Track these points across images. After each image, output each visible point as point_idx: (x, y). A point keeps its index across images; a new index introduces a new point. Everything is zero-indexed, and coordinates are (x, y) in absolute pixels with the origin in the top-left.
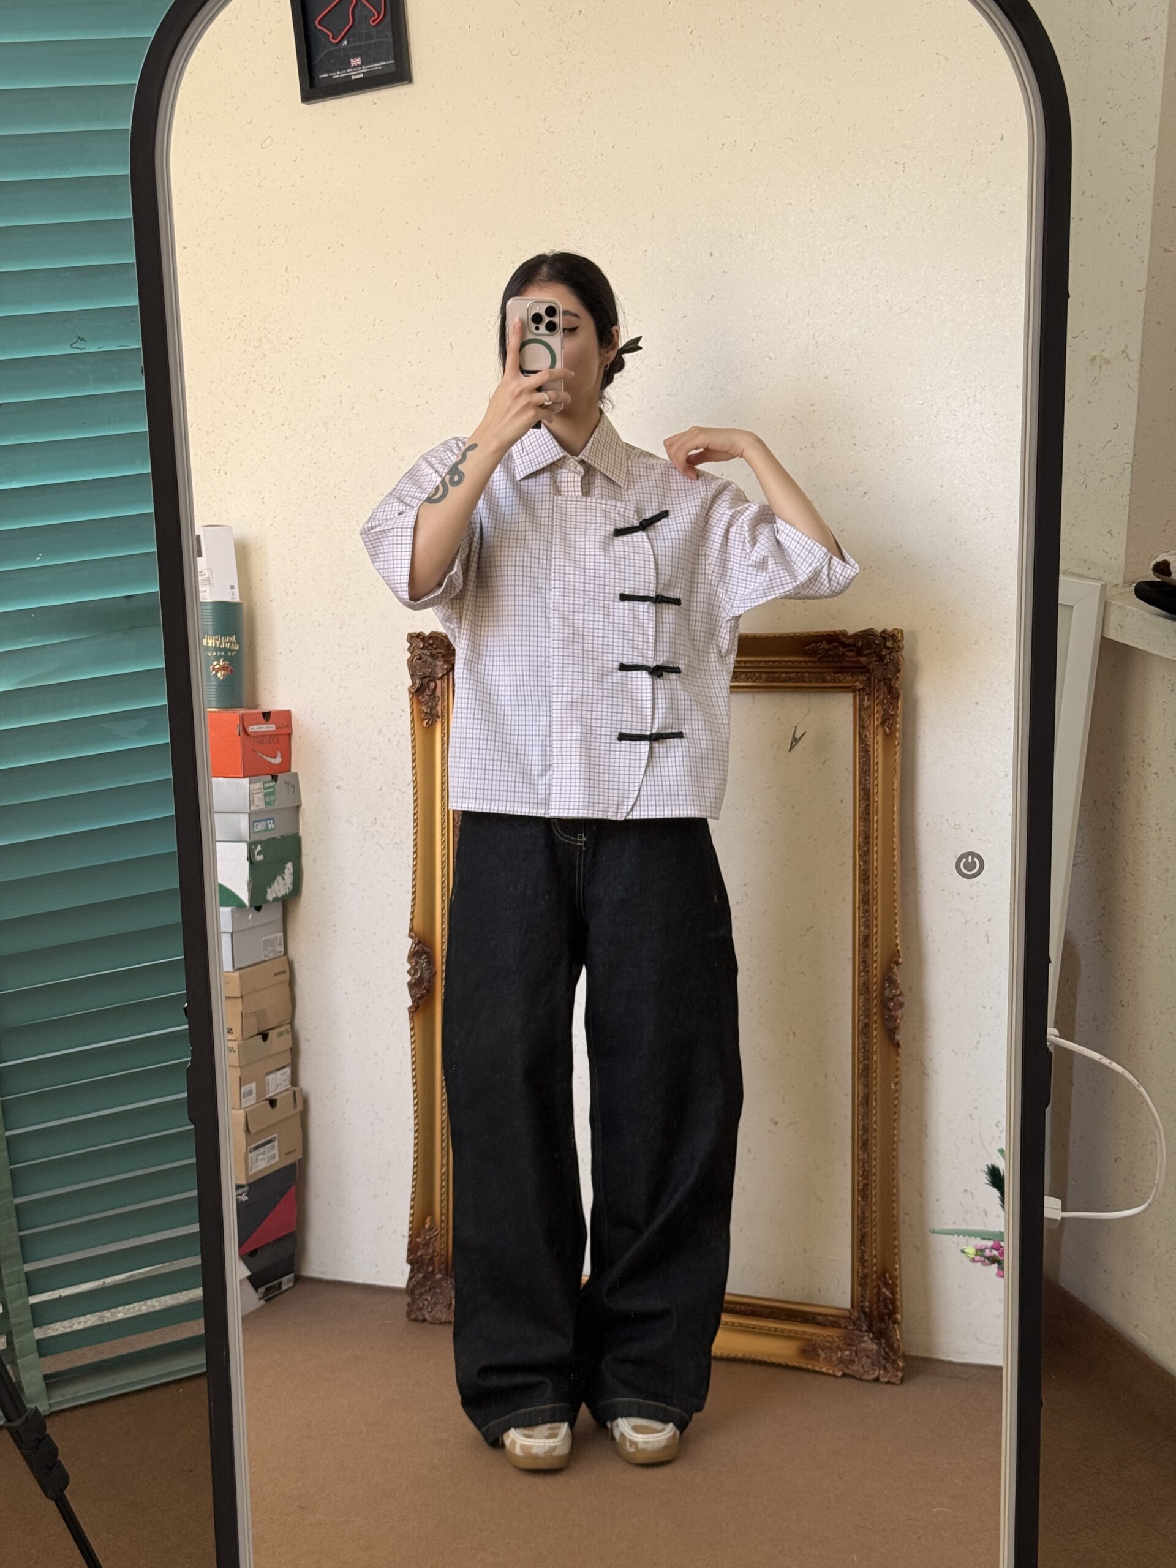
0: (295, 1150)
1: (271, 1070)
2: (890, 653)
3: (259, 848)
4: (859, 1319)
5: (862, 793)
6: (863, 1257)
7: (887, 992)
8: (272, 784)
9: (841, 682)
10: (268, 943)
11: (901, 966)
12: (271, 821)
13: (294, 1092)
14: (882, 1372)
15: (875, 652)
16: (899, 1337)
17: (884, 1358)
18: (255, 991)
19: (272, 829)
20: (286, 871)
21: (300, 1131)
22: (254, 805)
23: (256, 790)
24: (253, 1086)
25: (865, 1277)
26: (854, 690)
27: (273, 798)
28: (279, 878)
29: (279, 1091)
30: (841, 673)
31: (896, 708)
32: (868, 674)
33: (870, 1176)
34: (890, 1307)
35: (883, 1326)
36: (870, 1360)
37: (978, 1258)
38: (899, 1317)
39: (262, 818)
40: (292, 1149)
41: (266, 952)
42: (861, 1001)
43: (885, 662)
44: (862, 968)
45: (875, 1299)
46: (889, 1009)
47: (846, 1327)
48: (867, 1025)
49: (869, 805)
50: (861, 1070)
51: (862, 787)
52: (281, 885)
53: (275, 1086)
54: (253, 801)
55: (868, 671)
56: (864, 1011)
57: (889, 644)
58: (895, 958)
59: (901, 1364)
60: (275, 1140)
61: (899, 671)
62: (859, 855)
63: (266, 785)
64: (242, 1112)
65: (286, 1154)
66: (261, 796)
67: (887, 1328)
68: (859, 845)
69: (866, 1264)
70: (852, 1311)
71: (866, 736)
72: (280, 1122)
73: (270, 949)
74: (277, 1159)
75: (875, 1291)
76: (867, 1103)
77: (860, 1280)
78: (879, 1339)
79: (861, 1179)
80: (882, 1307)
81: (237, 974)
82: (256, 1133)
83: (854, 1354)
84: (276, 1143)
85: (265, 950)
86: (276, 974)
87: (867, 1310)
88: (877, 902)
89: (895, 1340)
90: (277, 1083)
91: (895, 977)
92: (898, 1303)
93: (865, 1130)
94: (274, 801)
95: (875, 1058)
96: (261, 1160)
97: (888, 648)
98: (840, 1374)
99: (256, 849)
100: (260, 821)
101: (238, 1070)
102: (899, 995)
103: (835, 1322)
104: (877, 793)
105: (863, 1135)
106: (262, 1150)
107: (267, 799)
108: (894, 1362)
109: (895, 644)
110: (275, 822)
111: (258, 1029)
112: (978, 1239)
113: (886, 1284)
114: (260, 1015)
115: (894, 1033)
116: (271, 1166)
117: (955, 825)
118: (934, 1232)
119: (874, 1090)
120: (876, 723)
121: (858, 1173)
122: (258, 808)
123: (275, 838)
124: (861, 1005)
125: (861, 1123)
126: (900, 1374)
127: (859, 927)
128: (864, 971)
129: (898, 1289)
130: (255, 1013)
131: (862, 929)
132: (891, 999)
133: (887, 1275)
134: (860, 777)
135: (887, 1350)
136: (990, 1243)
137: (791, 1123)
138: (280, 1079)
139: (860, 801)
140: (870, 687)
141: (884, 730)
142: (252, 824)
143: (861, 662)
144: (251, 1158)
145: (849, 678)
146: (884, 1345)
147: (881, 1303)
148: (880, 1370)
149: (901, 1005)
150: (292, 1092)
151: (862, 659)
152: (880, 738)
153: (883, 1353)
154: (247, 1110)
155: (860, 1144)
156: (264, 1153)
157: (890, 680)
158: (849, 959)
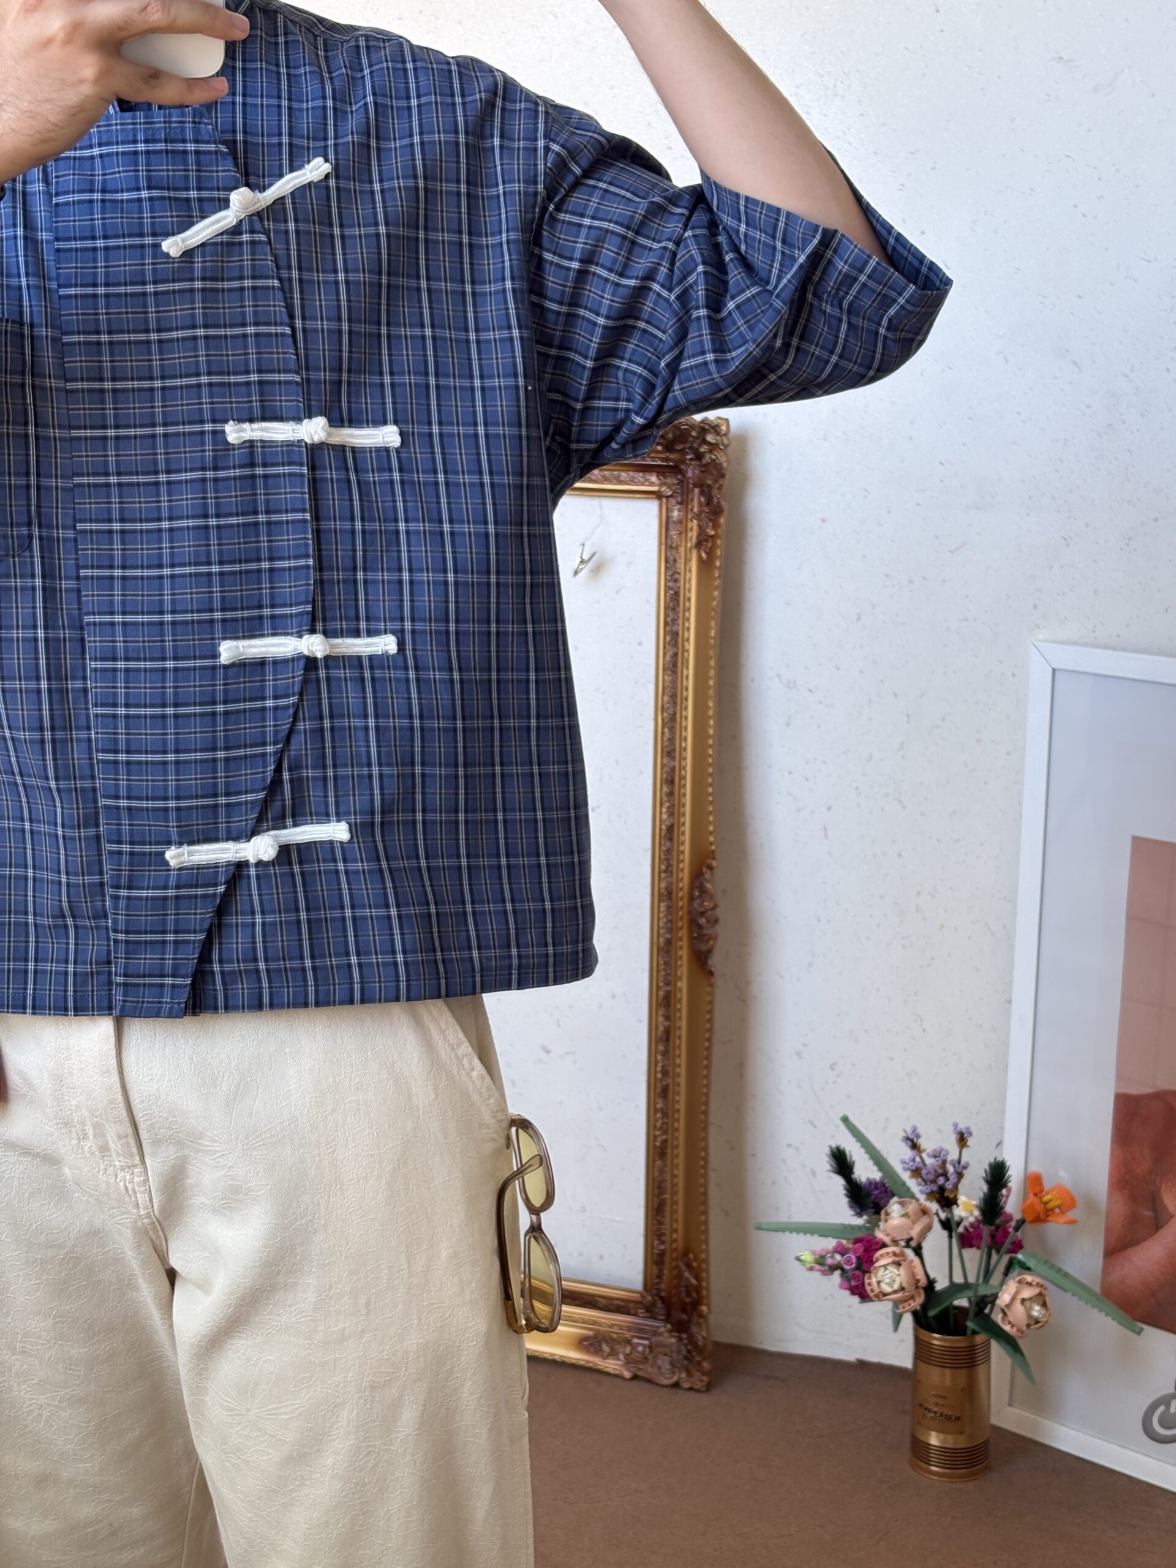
2: (710, 451)
4: (654, 1304)
5: (668, 638)
6: (659, 1230)
7: (696, 904)
9: (643, 484)
11: (715, 871)
14: (683, 1375)
15: (691, 448)
16: (704, 1334)
17: (686, 1358)
25: (662, 1254)
26: (658, 495)
30: (644, 471)
31: (716, 526)
32: (679, 477)
33: (670, 1131)
34: (695, 1296)
35: (685, 1317)
36: (667, 1359)
37: (817, 1267)
38: (704, 1308)
42: (662, 909)
43: (704, 462)
44: (663, 867)
45: (675, 1282)
46: (700, 927)
47: (635, 1315)
48: (669, 942)
49: (676, 655)
50: (660, 1000)
51: (668, 629)
55: (681, 472)
56: (666, 923)
57: (710, 438)
58: (709, 861)
59: (706, 1365)
61: (723, 476)
62: (663, 719)
67: (690, 1321)
68: (663, 707)
69: (663, 1238)
70: (645, 1294)
71: (675, 561)
75: (675, 1272)
76: (667, 1040)
77: (655, 1259)
78: (679, 1332)
79: (658, 1133)
80: (684, 1294)
83: (648, 1350)
87: (663, 1294)
88: (684, 786)
89: (699, 1337)
91: (708, 885)
92: (704, 1292)
93: (665, 1073)
95: (679, 984)
97: (709, 444)
98: (627, 1374)
102: (713, 909)
103: (622, 1307)
104: (688, 640)
105: (661, 1080)
108: (699, 1363)
109: (718, 438)
112: (816, 1236)
113: (689, 1266)
115: (707, 958)
117: (789, 682)
118: (759, 1228)
119: (678, 1024)
120: (689, 545)
121: (655, 1126)
124: (662, 915)
125: (660, 1065)
126: (705, 1379)
127: (661, 813)
128: (665, 871)
129: (704, 1275)
131: (665, 816)
132: (702, 914)
133: (691, 1256)
134: (666, 616)
135: (689, 1347)
136: (830, 1243)
137: (567, 1053)
139: (665, 647)
140: (682, 494)
141: (700, 557)
143: (671, 460)
145: (654, 478)
146: (685, 1341)
147: (683, 1289)
148: (680, 1372)
149: (716, 921)
151: (672, 456)
152: (694, 564)
153: (684, 1352)
155: (658, 1090)
157: (709, 487)
158: (645, 851)
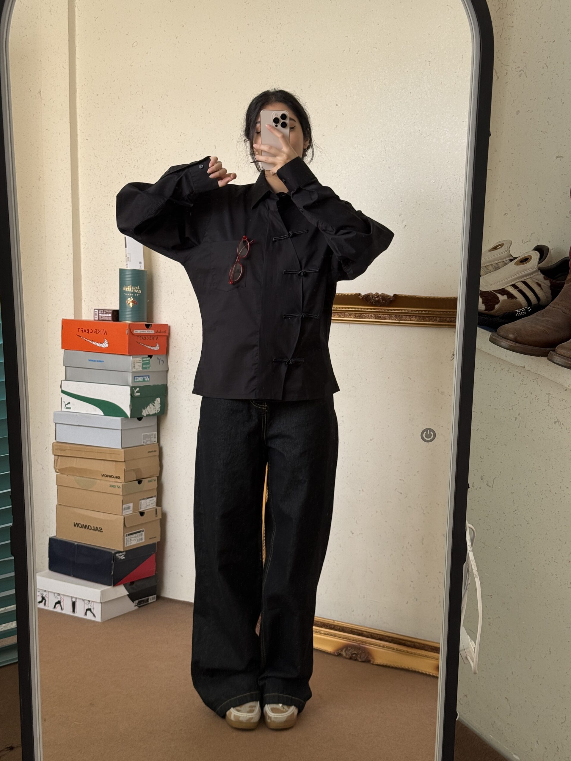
0: (155, 537)
1: (143, 498)
3: (138, 389)
8: (149, 359)
10: (145, 437)
12: (147, 377)
13: (156, 510)
18: (134, 459)
19: (147, 381)
20: (155, 402)
21: (159, 528)
22: (135, 368)
23: (137, 361)
24: (131, 505)
27: (148, 366)
28: (151, 405)
29: (148, 508)
39: (143, 375)
40: (154, 536)
41: (145, 441)
52: (153, 409)
53: (145, 505)
54: (134, 366)
60: (143, 531)
63: (143, 359)
64: (123, 517)
65: (150, 539)
66: (140, 364)
72: (145, 523)
73: (147, 439)
74: (144, 541)
81: (123, 450)
82: (131, 527)
84: (144, 533)
85: (143, 440)
86: (149, 452)
90: (148, 504)
94: (149, 367)
96: (133, 540)
99: (135, 390)
100: (139, 376)
101: (122, 496)
106: (134, 535)
107: (144, 366)
110: (150, 377)
111: (136, 478)
114: (137, 471)
116: (139, 544)
122: (137, 370)
123: (150, 385)
130: (133, 470)
138: (149, 503)
142: (134, 378)
144: (127, 539)
150: (154, 509)
154: (125, 516)
156: (135, 537)
